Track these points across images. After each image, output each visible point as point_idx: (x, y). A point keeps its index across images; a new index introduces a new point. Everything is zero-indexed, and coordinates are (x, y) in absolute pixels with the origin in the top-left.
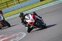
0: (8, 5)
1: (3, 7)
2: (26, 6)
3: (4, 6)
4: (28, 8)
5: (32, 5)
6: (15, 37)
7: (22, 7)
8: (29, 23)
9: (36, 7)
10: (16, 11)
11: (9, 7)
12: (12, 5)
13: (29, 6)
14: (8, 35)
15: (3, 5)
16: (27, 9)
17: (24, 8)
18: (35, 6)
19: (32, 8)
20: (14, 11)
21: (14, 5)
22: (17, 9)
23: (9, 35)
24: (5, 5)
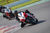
0: (9, 2)
1: (4, 3)
2: (23, 3)
3: (6, 3)
4: (25, 4)
5: (28, 2)
6: (14, 28)
7: (19, 4)
8: (21, 20)
9: (31, 4)
10: (15, 7)
11: (9, 3)
12: (12, 2)
13: (25, 3)
14: (8, 26)
15: (4, 2)
16: (23, 5)
17: (21, 4)
18: (31, 2)
19: (28, 5)
20: (14, 7)
21: (13, 2)
22: (16, 5)
23: (10, 26)
24: (6, 1)
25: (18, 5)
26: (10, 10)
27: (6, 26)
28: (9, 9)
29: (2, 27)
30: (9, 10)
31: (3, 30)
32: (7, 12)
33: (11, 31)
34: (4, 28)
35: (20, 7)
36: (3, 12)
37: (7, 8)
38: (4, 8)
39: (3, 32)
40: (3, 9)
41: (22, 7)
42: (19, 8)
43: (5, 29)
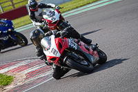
25: (67, 3)
26: (59, 12)
27: (33, 61)
28: (56, 12)
29: (23, 63)
30: (54, 15)
31: (26, 72)
32: (50, 19)
33: (48, 76)
34: (28, 66)
35: (73, 9)
36: (39, 18)
37: (50, 7)
38: (43, 6)
39: (25, 77)
40: (40, 10)
41: (77, 8)
42: (69, 10)
43: (30, 70)
